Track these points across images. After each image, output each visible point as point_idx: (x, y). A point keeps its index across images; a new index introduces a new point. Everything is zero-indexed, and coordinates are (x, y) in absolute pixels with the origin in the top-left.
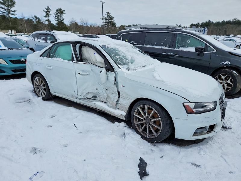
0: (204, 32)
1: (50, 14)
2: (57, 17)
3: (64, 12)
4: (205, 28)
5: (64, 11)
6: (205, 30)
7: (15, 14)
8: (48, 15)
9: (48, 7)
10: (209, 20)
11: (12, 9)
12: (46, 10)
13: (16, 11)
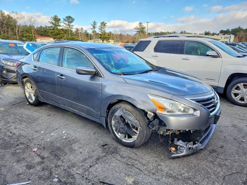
0: (230, 38)
1: (96, 26)
2: (101, 29)
3: (106, 25)
4: (231, 35)
5: (106, 23)
6: (230, 37)
7: (72, 28)
8: (94, 27)
9: (95, 21)
10: (239, 27)
11: (72, 24)
12: (93, 24)
13: (74, 26)
